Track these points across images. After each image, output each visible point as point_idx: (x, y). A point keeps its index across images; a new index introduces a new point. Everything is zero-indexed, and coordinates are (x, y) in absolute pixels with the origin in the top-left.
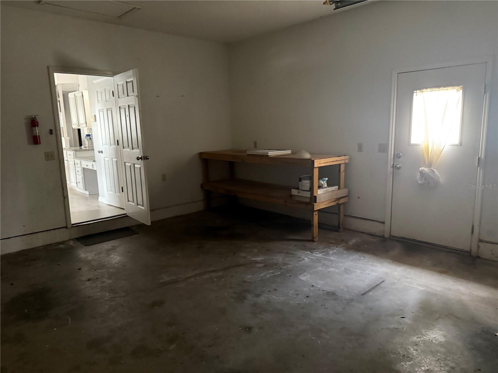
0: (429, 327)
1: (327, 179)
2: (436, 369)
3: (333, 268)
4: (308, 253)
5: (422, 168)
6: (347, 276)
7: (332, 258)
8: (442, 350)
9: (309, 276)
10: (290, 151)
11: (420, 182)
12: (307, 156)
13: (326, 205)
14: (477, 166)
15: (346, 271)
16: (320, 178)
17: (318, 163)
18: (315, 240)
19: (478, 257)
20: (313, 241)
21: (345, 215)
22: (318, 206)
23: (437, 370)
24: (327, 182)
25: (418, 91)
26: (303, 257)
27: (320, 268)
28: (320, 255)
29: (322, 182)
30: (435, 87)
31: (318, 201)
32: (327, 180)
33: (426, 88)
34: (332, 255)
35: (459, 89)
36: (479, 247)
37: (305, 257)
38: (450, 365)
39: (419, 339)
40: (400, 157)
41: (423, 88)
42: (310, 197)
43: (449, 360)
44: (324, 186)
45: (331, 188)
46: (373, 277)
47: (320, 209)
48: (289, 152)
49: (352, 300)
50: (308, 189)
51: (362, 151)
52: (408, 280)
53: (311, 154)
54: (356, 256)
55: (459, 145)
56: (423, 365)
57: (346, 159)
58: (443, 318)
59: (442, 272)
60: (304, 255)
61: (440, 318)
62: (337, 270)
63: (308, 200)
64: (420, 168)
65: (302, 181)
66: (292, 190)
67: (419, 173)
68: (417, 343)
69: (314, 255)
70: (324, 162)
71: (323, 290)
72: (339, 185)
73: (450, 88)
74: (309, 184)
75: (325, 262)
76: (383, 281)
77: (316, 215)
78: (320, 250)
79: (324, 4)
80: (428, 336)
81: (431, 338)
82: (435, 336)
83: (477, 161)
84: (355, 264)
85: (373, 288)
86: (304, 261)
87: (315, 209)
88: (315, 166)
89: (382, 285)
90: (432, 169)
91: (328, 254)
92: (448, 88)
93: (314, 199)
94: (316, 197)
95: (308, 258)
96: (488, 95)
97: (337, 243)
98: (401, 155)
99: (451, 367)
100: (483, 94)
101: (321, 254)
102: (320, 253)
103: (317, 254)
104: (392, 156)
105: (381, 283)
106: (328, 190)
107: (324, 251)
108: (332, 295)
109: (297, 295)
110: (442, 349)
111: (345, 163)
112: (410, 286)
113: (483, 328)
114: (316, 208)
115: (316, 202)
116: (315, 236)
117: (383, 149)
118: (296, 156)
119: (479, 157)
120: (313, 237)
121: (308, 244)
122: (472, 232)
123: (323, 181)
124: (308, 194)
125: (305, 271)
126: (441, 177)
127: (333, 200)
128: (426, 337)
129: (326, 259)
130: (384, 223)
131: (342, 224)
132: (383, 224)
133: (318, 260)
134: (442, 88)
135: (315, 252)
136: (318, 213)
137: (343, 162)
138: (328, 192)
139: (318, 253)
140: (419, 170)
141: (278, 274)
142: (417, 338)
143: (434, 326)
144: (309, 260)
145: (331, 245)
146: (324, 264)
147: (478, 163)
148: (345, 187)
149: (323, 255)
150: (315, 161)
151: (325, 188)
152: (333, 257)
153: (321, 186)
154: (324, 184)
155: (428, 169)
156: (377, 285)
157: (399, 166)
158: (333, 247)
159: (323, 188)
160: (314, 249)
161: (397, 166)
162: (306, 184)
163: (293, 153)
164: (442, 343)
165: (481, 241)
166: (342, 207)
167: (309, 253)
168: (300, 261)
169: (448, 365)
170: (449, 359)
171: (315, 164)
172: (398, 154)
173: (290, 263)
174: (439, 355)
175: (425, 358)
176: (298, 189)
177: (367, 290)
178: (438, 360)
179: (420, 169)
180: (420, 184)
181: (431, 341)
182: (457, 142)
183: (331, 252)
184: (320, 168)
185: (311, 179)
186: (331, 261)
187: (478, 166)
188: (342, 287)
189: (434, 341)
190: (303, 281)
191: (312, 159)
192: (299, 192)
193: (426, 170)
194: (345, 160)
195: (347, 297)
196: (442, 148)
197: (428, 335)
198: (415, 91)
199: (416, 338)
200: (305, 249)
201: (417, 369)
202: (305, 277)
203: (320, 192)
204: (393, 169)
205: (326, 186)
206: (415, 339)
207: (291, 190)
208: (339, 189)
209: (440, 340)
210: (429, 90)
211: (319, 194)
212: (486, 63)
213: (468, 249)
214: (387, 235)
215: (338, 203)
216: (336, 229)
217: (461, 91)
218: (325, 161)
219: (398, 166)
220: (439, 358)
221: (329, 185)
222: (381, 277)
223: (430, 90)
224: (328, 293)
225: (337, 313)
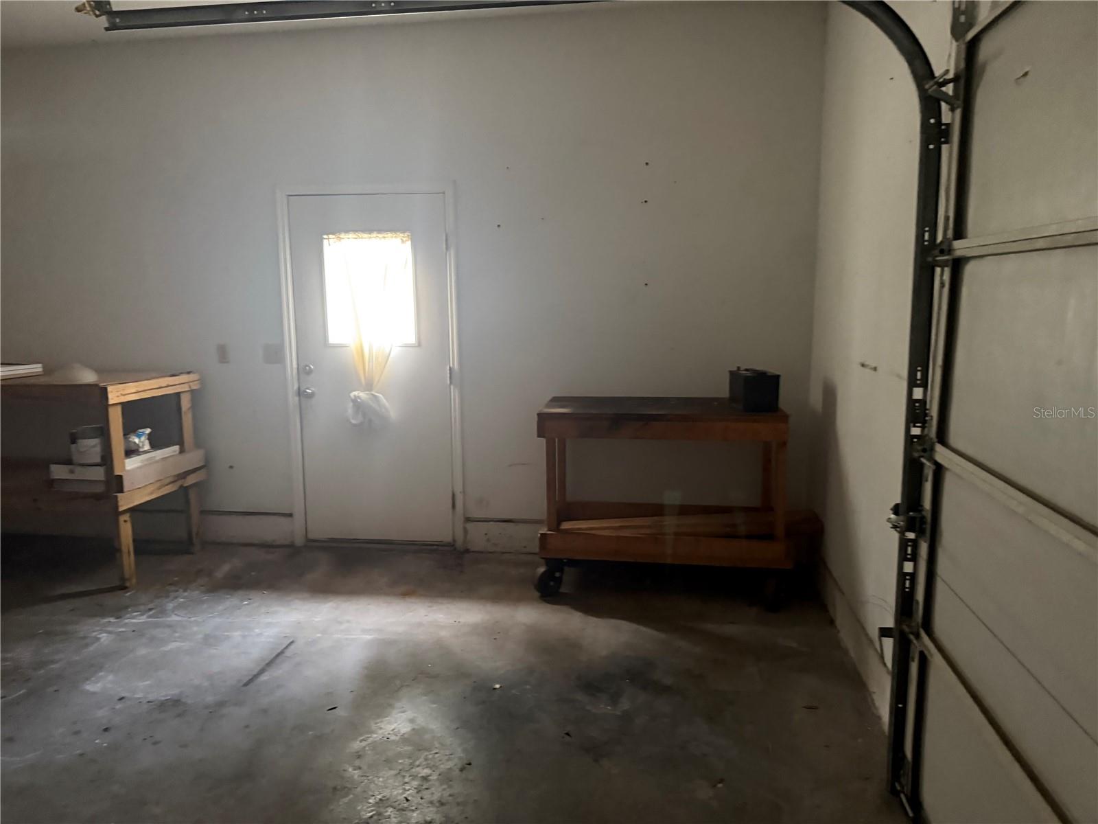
0: (381, 711)
1: (148, 431)
2: (395, 793)
3: (175, 641)
4: (110, 622)
5: (356, 393)
6: (213, 651)
7: (174, 618)
8: (408, 748)
9: (111, 677)
10: (40, 365)
11: (354, 422)
12: (88, 377)
13: (152, 493)
14: (448, 382)
15: (210, 640)
16: (129, 430)
17: (119, 394)
18: (128, 584)
19: (467, 551)
20: (123, 588)
21: (202, 512)
22: (127, 501)
23: (398, 794)
24: (149, 439)
25: (331, 236)
26: (94, 634)
27: (142, 651)
28: (143, 619)
29: (137, 440)
30: (364, 231)
31: (127, 485)
32: (150, 434)
33: (347, 232)
34: (173, 612)
35: (404, 239)
36: (465, 531)
37: (101, 633)
38: (420, 775)
39: (364, 744)
40: (310, 372)
41: (340, 232)
42: (104, 479)
43: (418, 766)
44: (143, 447)
45: (159, 452)
46: (268, 640)
47: (137, 506)
48: (36, 368)
49: (221, 704)
50: (98, 460)
51: (227, 362)
52: (343, 627)
53: (98, 371)
54: (231, 601)
55: (417, 345)
56: (371, 793)
57: (191, 382)
58: (408, 686)
59: (405, 595)
60: (98, 628)
61: (402, 686)
62: (185, 645)
63: (100, 489)
64: (351, 392)
65: (80, 441)
66: (53, 467)
67: (351, 404)
68: (360, 753)
69: (127, 621)
70: (134, 391)
71: (149, 702)
72: (181, 443)
73: (390, 235)
74: (98, 449)
75: (157, 632)
76: (292, 642)
77: (125, 521)
78: (142, 607)
79: (78, 10)
80: (380, 732)
81: (386, 733)
82: (393, 727)
83: (448, 375)
84: (230, 620)
85: (270, 664)
86: (96, 645)
87: (121, 509)
88: (111, 402)
89: (288, 653)
90: (373, 393)
91: (163, 612)
92: (386, 236)
93: (116, 483)
94: (120, 477)
95: (109, 632)
96: (452, 252)
97: (186, 580)
98: (312, 367)
99: (423, 777)
100: (445, 250)
101: (145, 617)
102: (142, 615)
103: (134, 618)
104: (295, 371)
105: (287, 647)
106: (154, 457)
107: (150, 606)
108: (173, 706)
109: (77, 733)
110: (406, 748)
111: (192, 391)
112: (347, 639)
113: (475, 682)
114: (123, 507)
115: (122, 491)
116: (127, 575)
117: (275, 355)
118: (57, 379)
119: (450, 368)
120: (123, 579)
121: (110, 600)
122: (454, 506)
123: (139, 436)
124: (98, 474)
125: (101, 668)
126: (391, 407)
127: (171, 479)
128: (376, 734)
129: (157, 625)
130: (290, 515)
131: (197, 534)
132: (290, 519)
133: (138, 632)
134: (374, 235)
135: (128, 616)
136: (130, 517)
137: (186, 388)
138: (151, 462)
139: (137, 616)
140: (350, 396)
141: (20, 695)
142: (361, 741)
143: (391, 706)
144: (112, 637)
145: (173, 588)
146: (152, 639)
147: (450, 378)
148: (198, 445)
149: (150, 617)
150: (109, 389)
151: (146, 452)
152: (176, 615)
153: (134, 448)
154: (141, 445)
155: (367, 394)
156: (278, 655)
157: (310, 391)
158: (177, 591)
159: (139, 455)
160: (127, 607)
161: (306, 392)
162: (90, 447)
163: (47, 371)
164: (406, 736)
165: (468, 520)
166: (193, 496)
167: (112, 620)
168: (87, 645)
169: (417, 776)
170: (417, 763)
171: (110, 396)
172: (307, 366)
173: (56, 657)
174: (400, 761)
175: (375, 779)
176: (69, 462)
177: (255, 673)
178: (399, 773)
179: (352, 394)
180: (355, 425)
181: (385, 739)
182: (412, 339)
183: (170, 606)
184: (126, 406)
185: (104, 432)
186: (170, 626)
187: (451, 383)
188: (196, 682)
189: (393, 738)
190: (94, 693)
191: (102, 385)
192: (72, 472)
193: (362, 395)
194: (191, 384)
195: (210, 699)
196: (388, 351)
197: (381, 728)
198: (325, 237)
199: (358, 742)
200: (103, 612)
201: (359, 808)
202: (100, 685)
203: (132, 464)
204: (300, 400)
205: (147, 447)
206: (356, 745)
207: (48, 468)
208: (182, 451)
209: (403, 731)
210: (351, 235)
211: (129, 471)
212: (444, 193)
213: (449, 539)
214: (299, 541)
215: (181, 487)
216: (184, 547)
217: (409, 243)
218: (137, 387)
219: (308, 391)
220: (400, 767)
221: (156, 444)
222: (288, 635)
223: (355, 236)
224: (163, 706)
225: (185, 746)
